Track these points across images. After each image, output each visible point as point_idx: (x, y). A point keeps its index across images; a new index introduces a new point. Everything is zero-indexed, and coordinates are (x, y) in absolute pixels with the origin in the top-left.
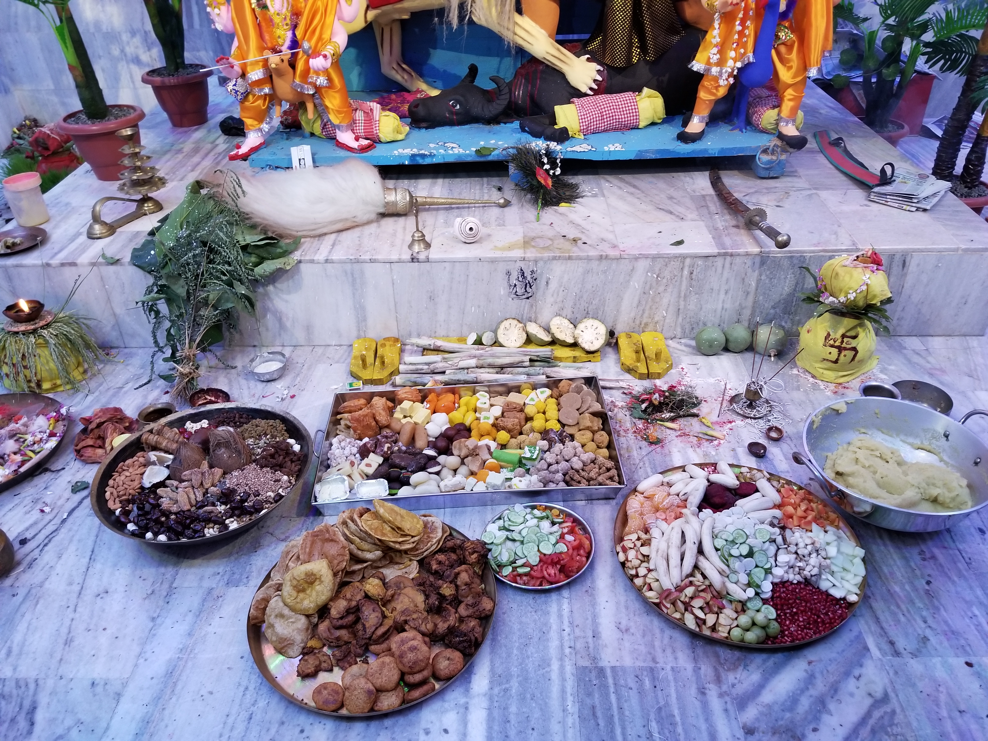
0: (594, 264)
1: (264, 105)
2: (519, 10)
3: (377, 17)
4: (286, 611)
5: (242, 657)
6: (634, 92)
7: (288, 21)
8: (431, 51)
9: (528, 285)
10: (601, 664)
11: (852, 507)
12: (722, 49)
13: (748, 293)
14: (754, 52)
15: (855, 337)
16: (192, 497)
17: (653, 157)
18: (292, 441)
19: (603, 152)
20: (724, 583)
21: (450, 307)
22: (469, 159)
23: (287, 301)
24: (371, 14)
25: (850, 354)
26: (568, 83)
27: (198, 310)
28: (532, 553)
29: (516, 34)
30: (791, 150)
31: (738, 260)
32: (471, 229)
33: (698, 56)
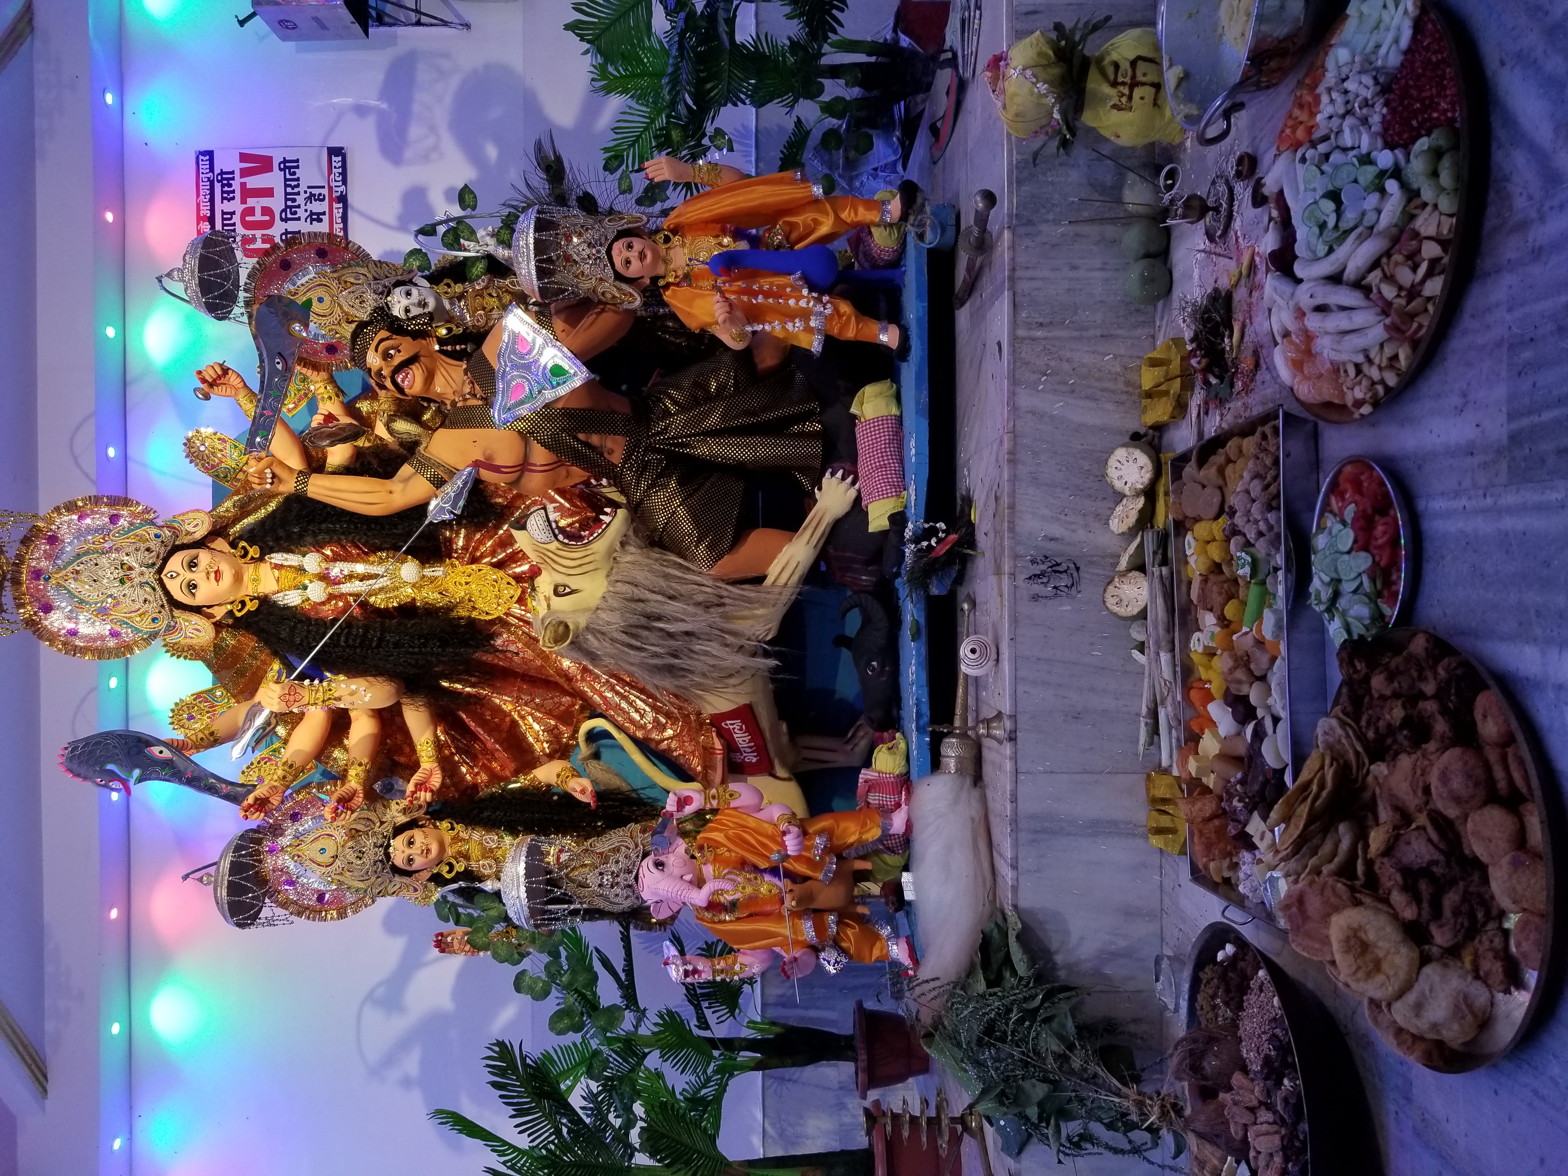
0: (1022, 470)
1: (854, 928)
2: (759, 580)
3: (784, 765)
4: (1411, 997)
5: (1496, 1093)
6: (855, 425)
7: (752, 876)
8: (837, 696)
9: (1055, 569)
10: (1505, 441)
11: (1300, 28)
12: (791, 315)
13: (1077, 235)
14: (790, 274)
15: (1116, 66)
16: (1265, 1127)
17: (925, 393)
18: (1220, 956)
19: (918, 463)
20: (1380, 233)
21: (1092, 689)
22: (923, 651)
23: (1082, 938)
24: (781, 772)
25: (1141, 67)
26: (848, 514)
27: (1072, 1072)
28: (1353, 564)
29: (786, 584)
30: (919, 200)
31: (1021, 259)
32: (973, 651)
33: (804, 345)
